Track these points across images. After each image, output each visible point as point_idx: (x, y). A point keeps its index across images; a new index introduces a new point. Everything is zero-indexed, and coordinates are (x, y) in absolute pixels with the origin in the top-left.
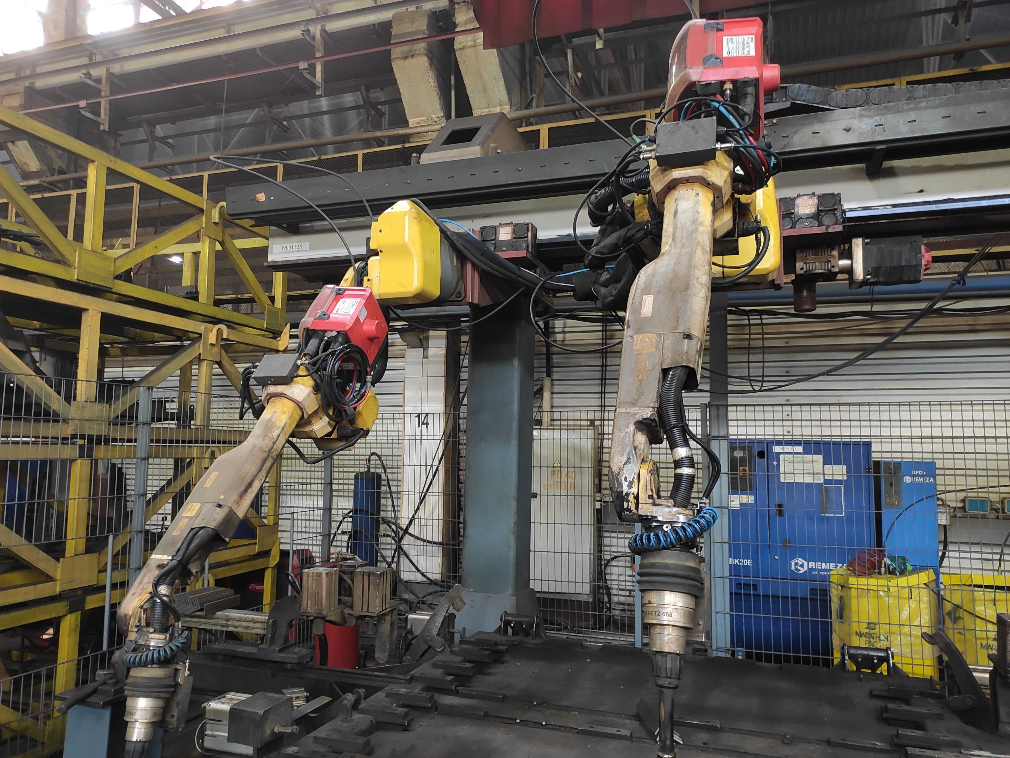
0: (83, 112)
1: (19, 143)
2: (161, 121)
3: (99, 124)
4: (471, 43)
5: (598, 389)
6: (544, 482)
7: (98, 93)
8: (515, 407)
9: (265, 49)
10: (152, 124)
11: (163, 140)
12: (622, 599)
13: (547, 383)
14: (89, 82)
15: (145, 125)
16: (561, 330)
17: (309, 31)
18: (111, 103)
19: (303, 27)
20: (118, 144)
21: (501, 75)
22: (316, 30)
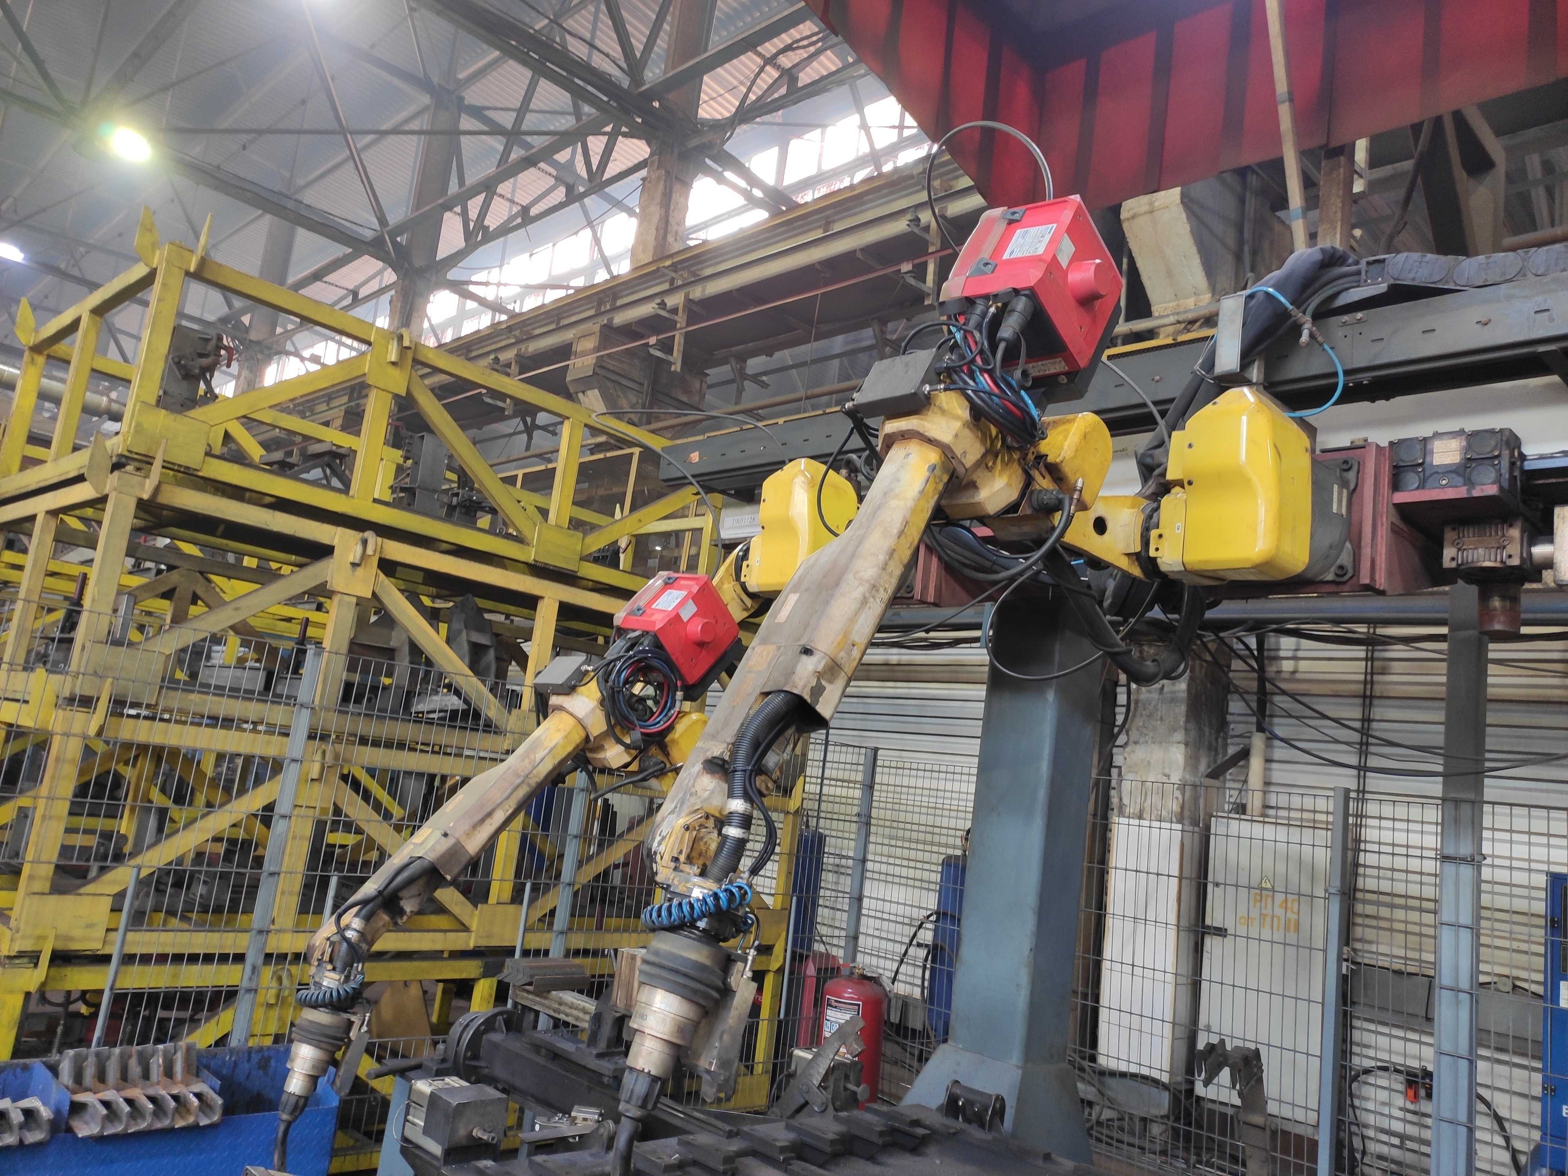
0: (652, 351)
1: (589, 393)
2: (755, 353)
3: (670, 364)
4: (1145, 208)
5: (1353, 760)
6: (1242, 911)
7: (673, 326)
8: (1044, 767)
9: (867, 250)
10: (742, 359)
11: (755, 378)
12: (1385, 1150)
13: (1258, 742)
14: (663, 313)
15: (733, 360)
16: (1290, 654)
17: (918, 220)
18: (687, 336)
19: (909, 216)
20: (704, 386)
21: (1194, 250)
22: (926, 217)
